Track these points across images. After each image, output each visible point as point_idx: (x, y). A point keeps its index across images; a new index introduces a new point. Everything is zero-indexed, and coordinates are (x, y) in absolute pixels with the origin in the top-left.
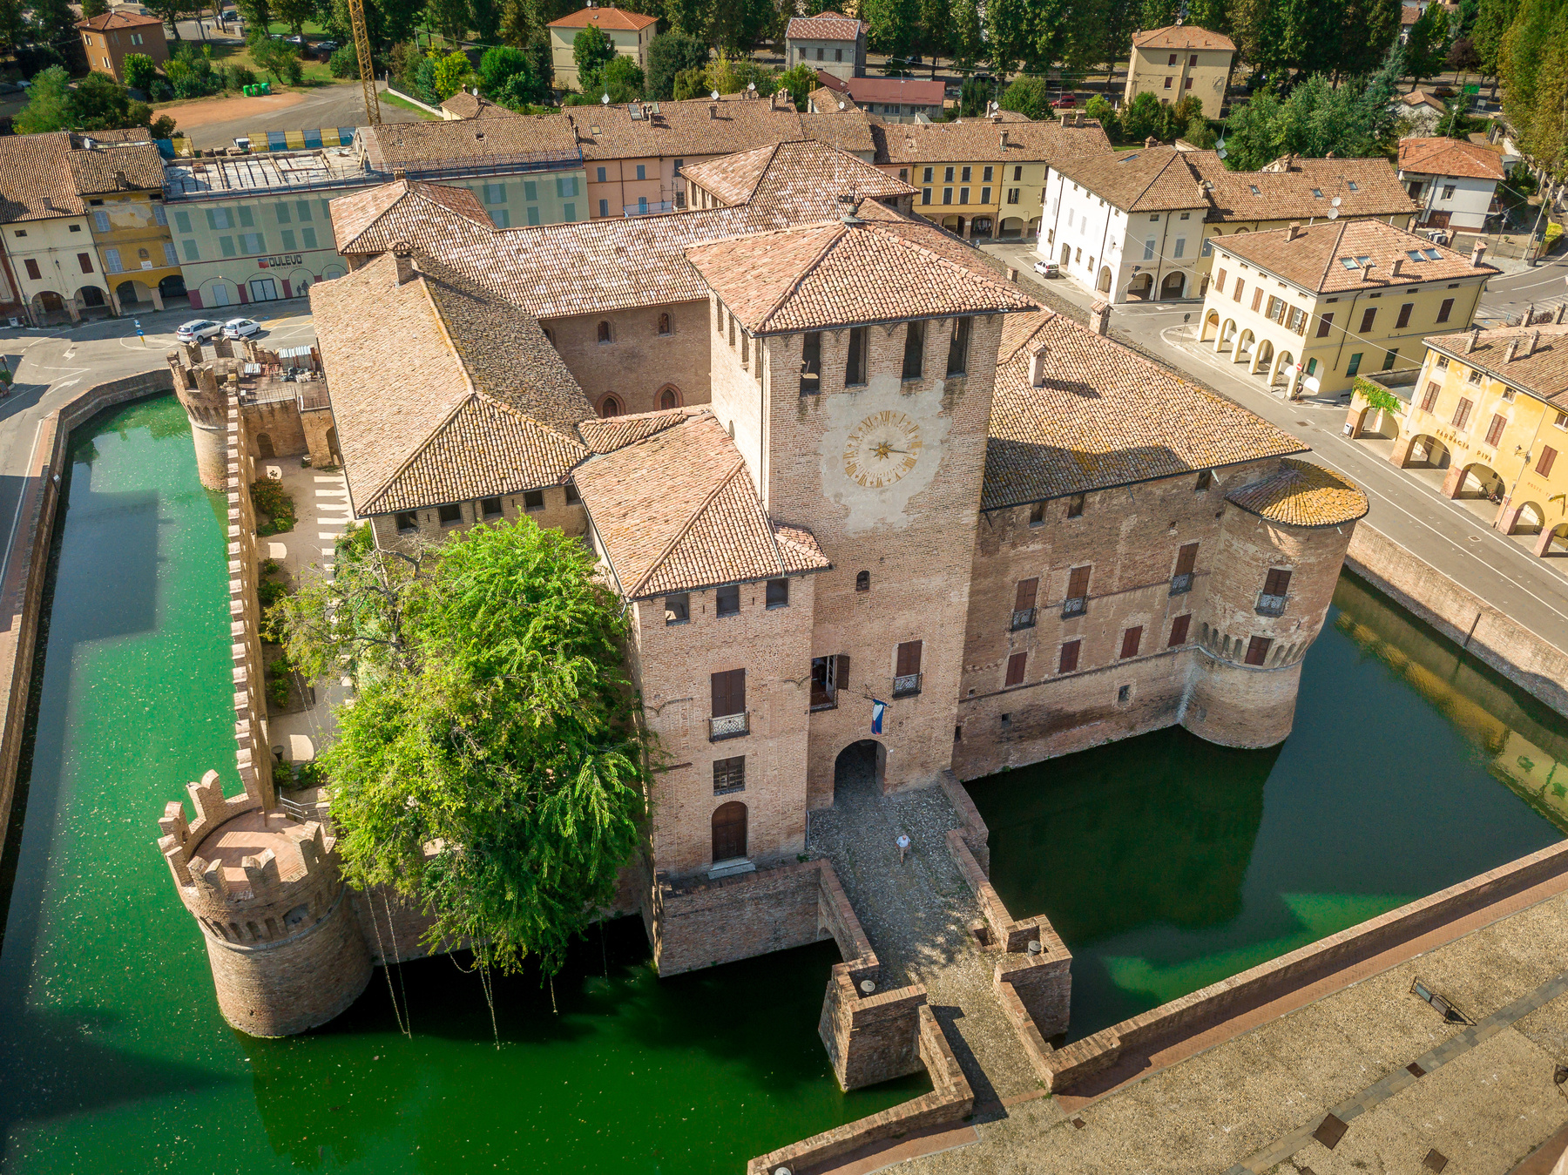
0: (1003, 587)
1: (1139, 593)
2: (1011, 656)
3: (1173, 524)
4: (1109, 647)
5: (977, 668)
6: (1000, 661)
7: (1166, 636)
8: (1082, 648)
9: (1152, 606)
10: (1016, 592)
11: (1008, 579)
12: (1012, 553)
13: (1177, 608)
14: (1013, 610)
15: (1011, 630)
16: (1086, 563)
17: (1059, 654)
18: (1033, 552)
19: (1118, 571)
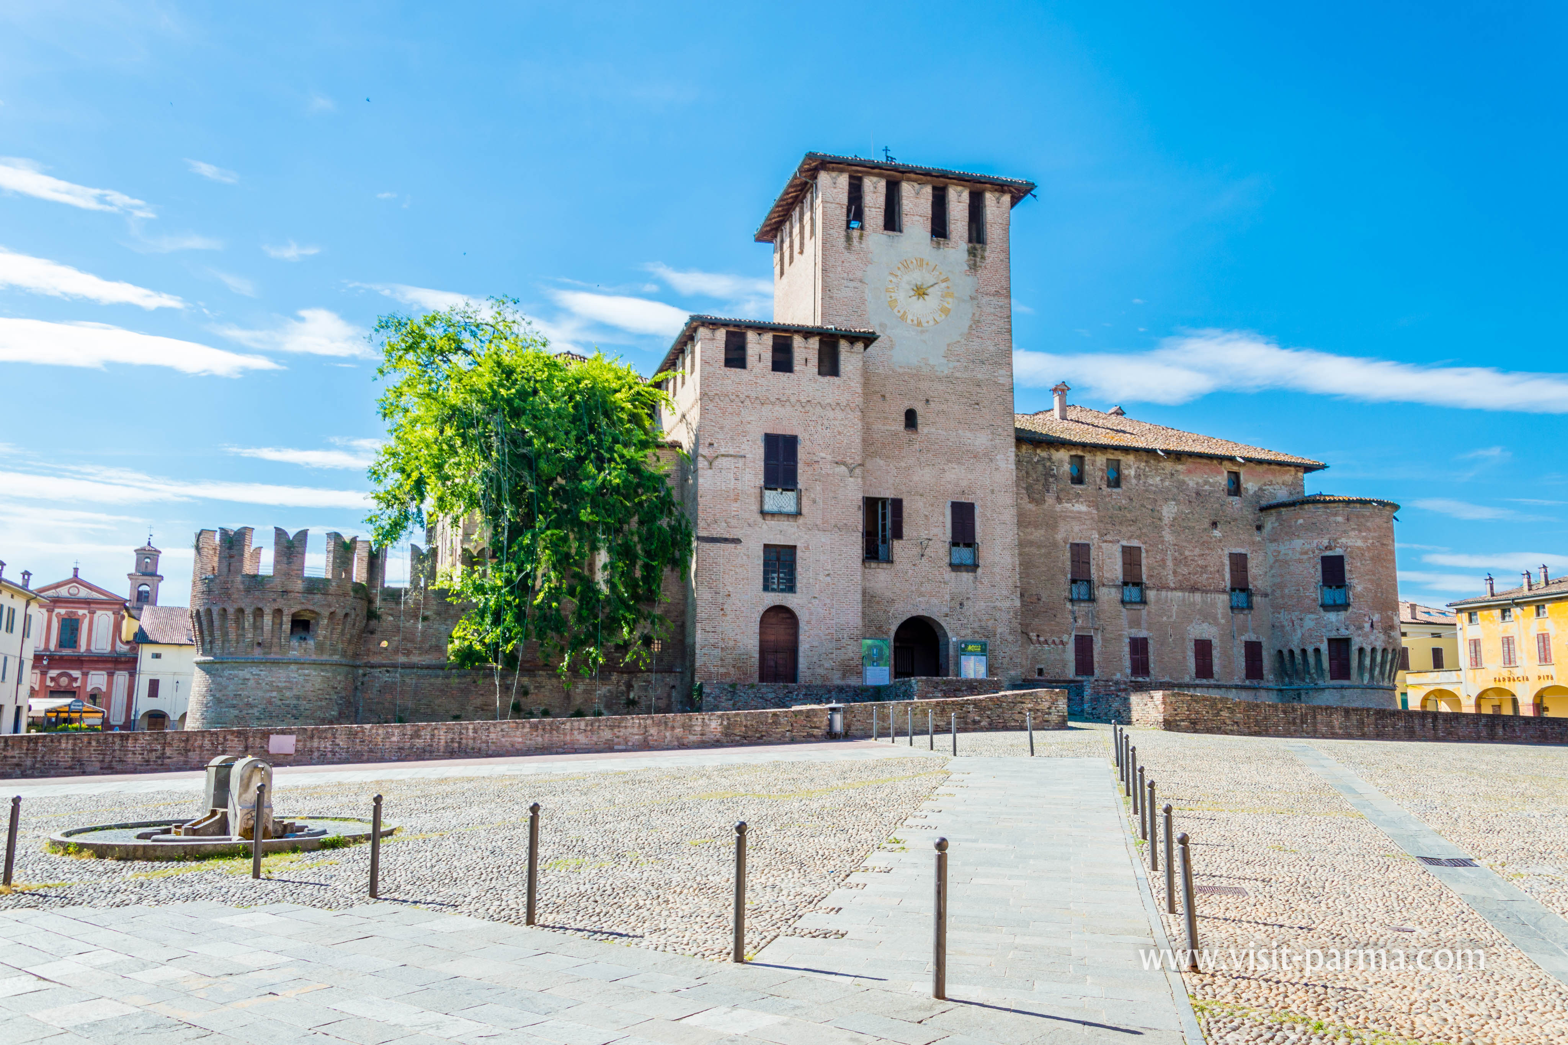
0: (1055, 545)
1: (1198, 596)
2: (1076, 636)
3: (1214, 524)
4: (1180, 657)
5: (1042, 639)
6: (1065, 638)
7: (1241, 663)
8: (1151, 649)
9: (1215, 619)
10: (1069, 554)
11: (1059, 537)
12: (1058, 508)
13: (1244, 629)
14: (1069, 576)
15: (1071, 600)
16: (1135, 543)
17: (1127, 649)
18: (1079, 512)
19: (1170, 563)
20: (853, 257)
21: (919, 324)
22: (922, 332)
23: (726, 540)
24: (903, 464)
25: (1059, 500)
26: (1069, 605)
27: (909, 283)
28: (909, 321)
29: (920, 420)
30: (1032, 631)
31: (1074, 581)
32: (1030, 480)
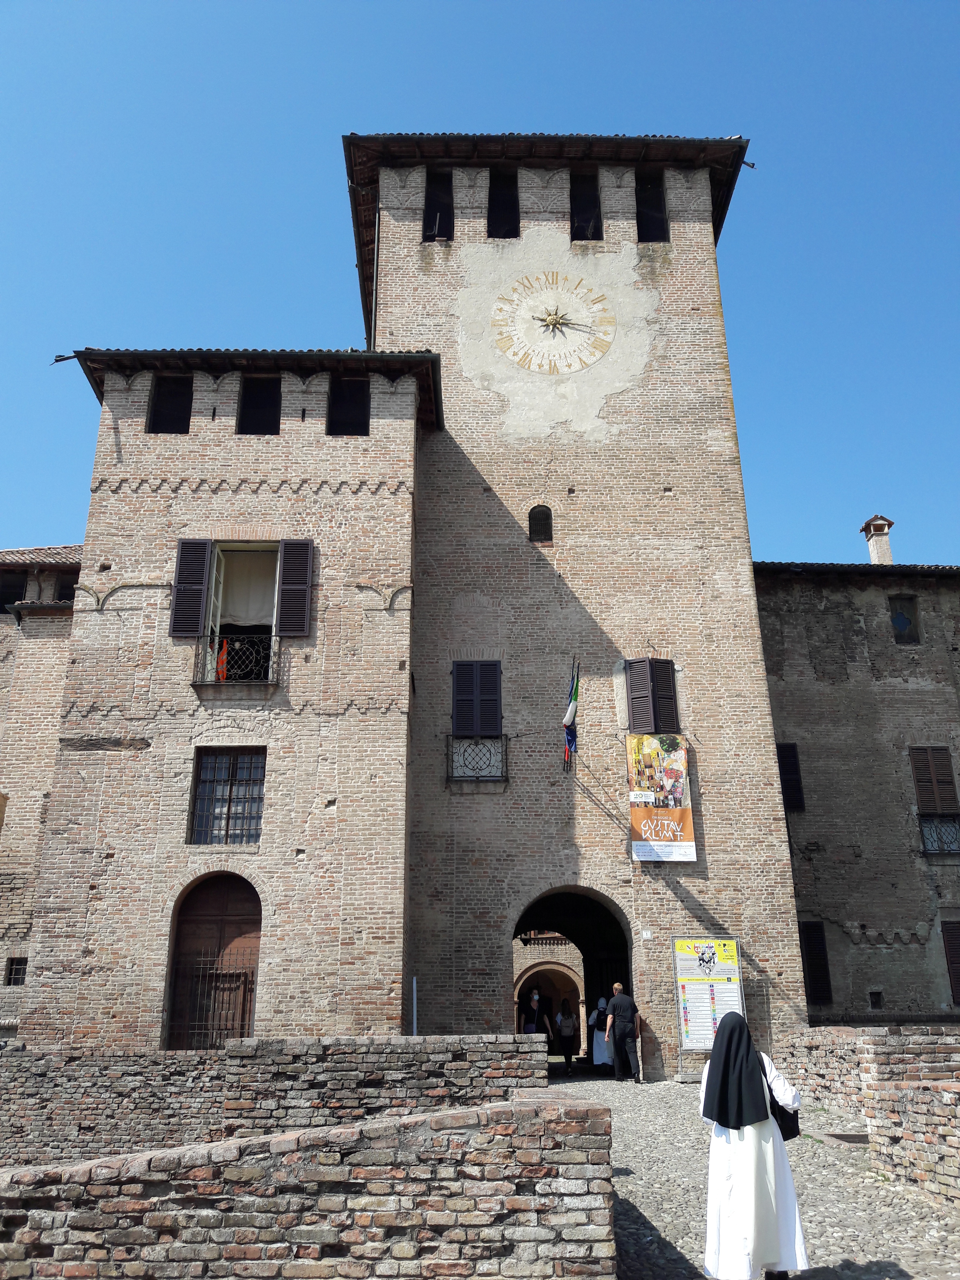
0: (877, 751)
2: (944, 924)
5: (872, 933)
6: (921, 928)
10: (909, 768)
11: (885, 737)
12: (876, 686)
14: (915, 809)
15: (925, 855)
18: (917, 692)
20: (433, 280)
21: (553, 369)
22: (559, 382)
23: (117, 743)
24: (527, 601)
25: (876, 673)
26: (920, 864)
27: (531, 309)
28: (534, 367)
29: (557, 524)
30: (850, 917)
31: (925, 817)
32: (815, 641)
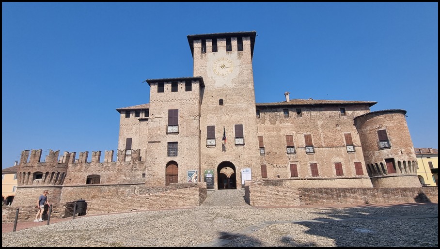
0: (280, 136)
1: (334, 149)
2: (290, 164)
3: (337, 125)
4: (330, 169)
5: (278, 166)
6: (286, 165)
7: (354, 169)
8: (318, 167)
9: (342, 155)
10: (286, 139)
11: (282, 134)
12: (280, 125)
13: (353, 158)
14: (286, 146)
15: (288, 153)
16: (309, 133)
17: (310, 167)
18: (288, 126)
19: (322, 139)
20: (203, 60)
21: (223, 75)
22: (224, 77)
23: (156, 142)
25: (281, 123)
26: (286, 154)
27: (220, 65)
28: (220, 75)
29: (224, 102)
30: (275, 163)
31: (288, 147)
32: (270, 118)
